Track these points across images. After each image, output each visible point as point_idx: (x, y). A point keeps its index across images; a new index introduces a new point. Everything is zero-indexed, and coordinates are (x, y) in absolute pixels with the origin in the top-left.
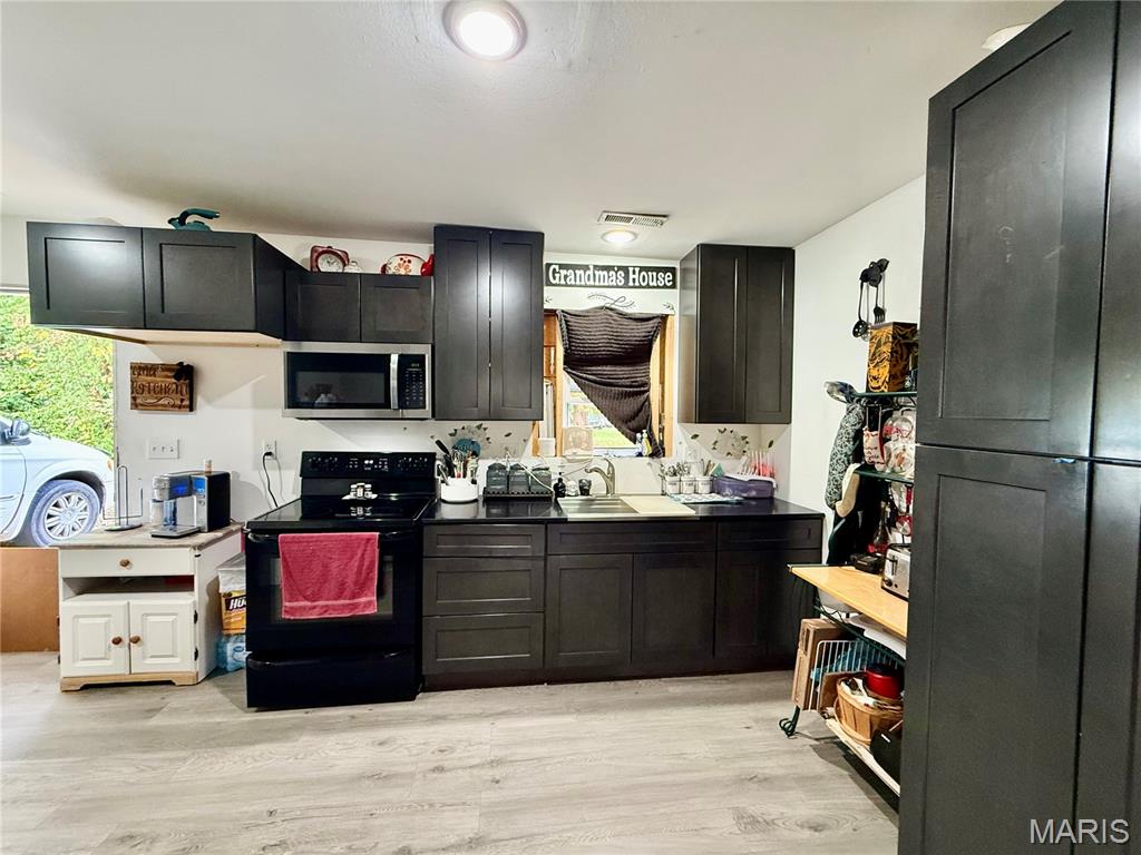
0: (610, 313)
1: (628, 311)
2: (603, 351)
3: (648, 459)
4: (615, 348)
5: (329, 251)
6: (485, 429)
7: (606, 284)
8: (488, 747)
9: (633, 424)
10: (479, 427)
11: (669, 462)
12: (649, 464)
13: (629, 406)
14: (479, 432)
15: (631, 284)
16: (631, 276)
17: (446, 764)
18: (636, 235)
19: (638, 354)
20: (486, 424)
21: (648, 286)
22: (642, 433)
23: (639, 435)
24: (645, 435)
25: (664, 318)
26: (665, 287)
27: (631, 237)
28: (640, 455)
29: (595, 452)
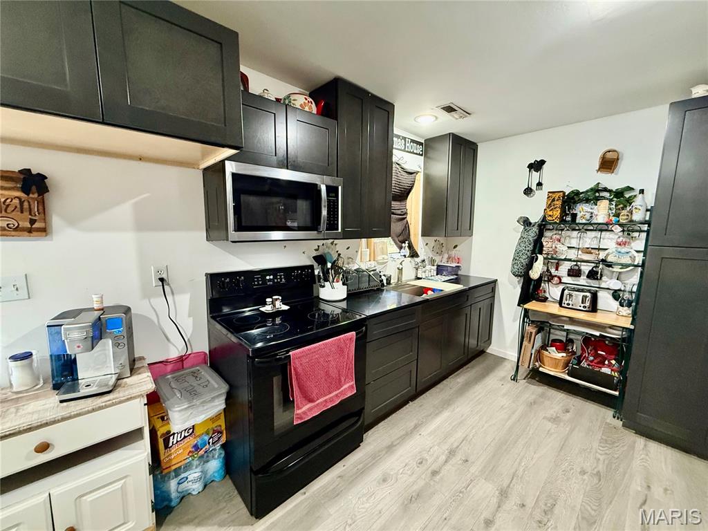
6: (336, 244)
7: (397, 147)
10: (332, 243)
14: (332, 247)
15: (407, 149)
16: (407, 145)
20: (336, 241)
21: (413, 153)
23: (403, 245)
26: (419, 154)
28: (405, 256)
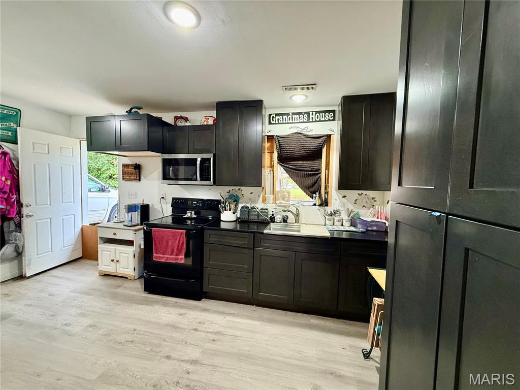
0: (300, 135)
1: (310, 134)
2: (297, 154)
3: (318, 207)
4: (302, 152)
5: (181, 117)
6: (242, 190)
7: (298, 121)
8: (218, 326)
9: (312, 189)
10: (239, 189)
11: (329, 209)
12: (319, 209)
13: (310, 181)
14: (240, 191)
15: (311, 120)
16: (311, 116)
17: (199, 329)
18: (307, 96)
19: (315, 155)
20: (242, 188)
21: (320, 121)
22: (316, 194)
24: (318, 195)
25: (329, 136)
26: (329, 120)
27: (304, 98)
28: (315, 205)
29: (291, 203)
